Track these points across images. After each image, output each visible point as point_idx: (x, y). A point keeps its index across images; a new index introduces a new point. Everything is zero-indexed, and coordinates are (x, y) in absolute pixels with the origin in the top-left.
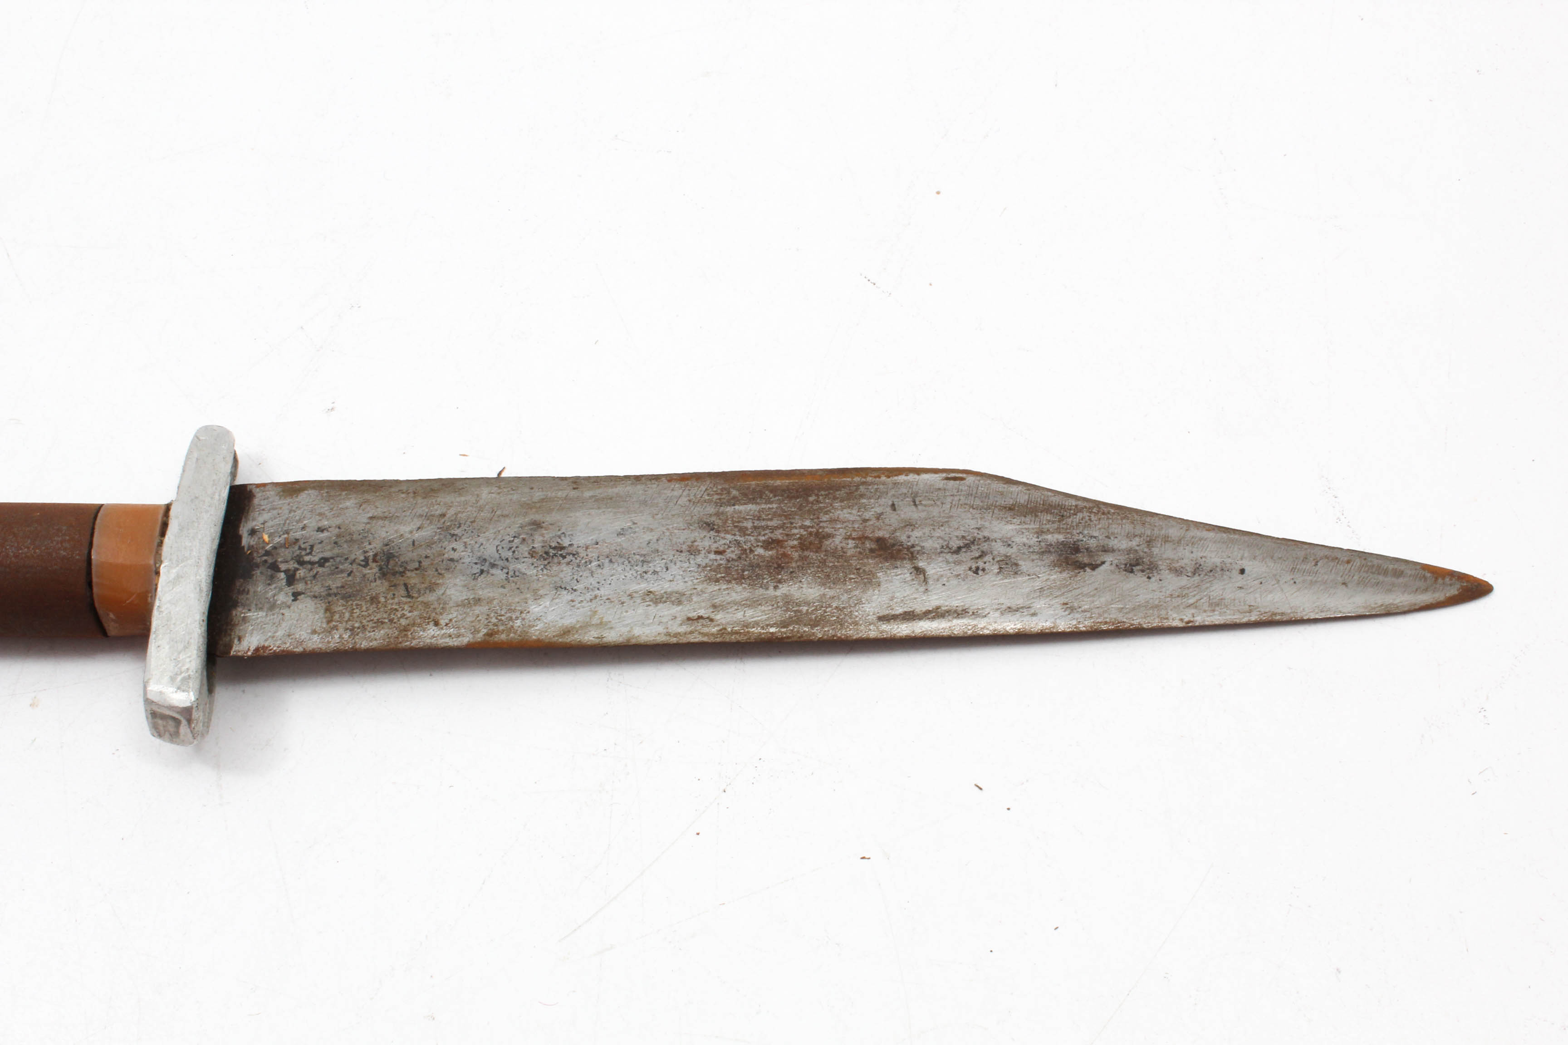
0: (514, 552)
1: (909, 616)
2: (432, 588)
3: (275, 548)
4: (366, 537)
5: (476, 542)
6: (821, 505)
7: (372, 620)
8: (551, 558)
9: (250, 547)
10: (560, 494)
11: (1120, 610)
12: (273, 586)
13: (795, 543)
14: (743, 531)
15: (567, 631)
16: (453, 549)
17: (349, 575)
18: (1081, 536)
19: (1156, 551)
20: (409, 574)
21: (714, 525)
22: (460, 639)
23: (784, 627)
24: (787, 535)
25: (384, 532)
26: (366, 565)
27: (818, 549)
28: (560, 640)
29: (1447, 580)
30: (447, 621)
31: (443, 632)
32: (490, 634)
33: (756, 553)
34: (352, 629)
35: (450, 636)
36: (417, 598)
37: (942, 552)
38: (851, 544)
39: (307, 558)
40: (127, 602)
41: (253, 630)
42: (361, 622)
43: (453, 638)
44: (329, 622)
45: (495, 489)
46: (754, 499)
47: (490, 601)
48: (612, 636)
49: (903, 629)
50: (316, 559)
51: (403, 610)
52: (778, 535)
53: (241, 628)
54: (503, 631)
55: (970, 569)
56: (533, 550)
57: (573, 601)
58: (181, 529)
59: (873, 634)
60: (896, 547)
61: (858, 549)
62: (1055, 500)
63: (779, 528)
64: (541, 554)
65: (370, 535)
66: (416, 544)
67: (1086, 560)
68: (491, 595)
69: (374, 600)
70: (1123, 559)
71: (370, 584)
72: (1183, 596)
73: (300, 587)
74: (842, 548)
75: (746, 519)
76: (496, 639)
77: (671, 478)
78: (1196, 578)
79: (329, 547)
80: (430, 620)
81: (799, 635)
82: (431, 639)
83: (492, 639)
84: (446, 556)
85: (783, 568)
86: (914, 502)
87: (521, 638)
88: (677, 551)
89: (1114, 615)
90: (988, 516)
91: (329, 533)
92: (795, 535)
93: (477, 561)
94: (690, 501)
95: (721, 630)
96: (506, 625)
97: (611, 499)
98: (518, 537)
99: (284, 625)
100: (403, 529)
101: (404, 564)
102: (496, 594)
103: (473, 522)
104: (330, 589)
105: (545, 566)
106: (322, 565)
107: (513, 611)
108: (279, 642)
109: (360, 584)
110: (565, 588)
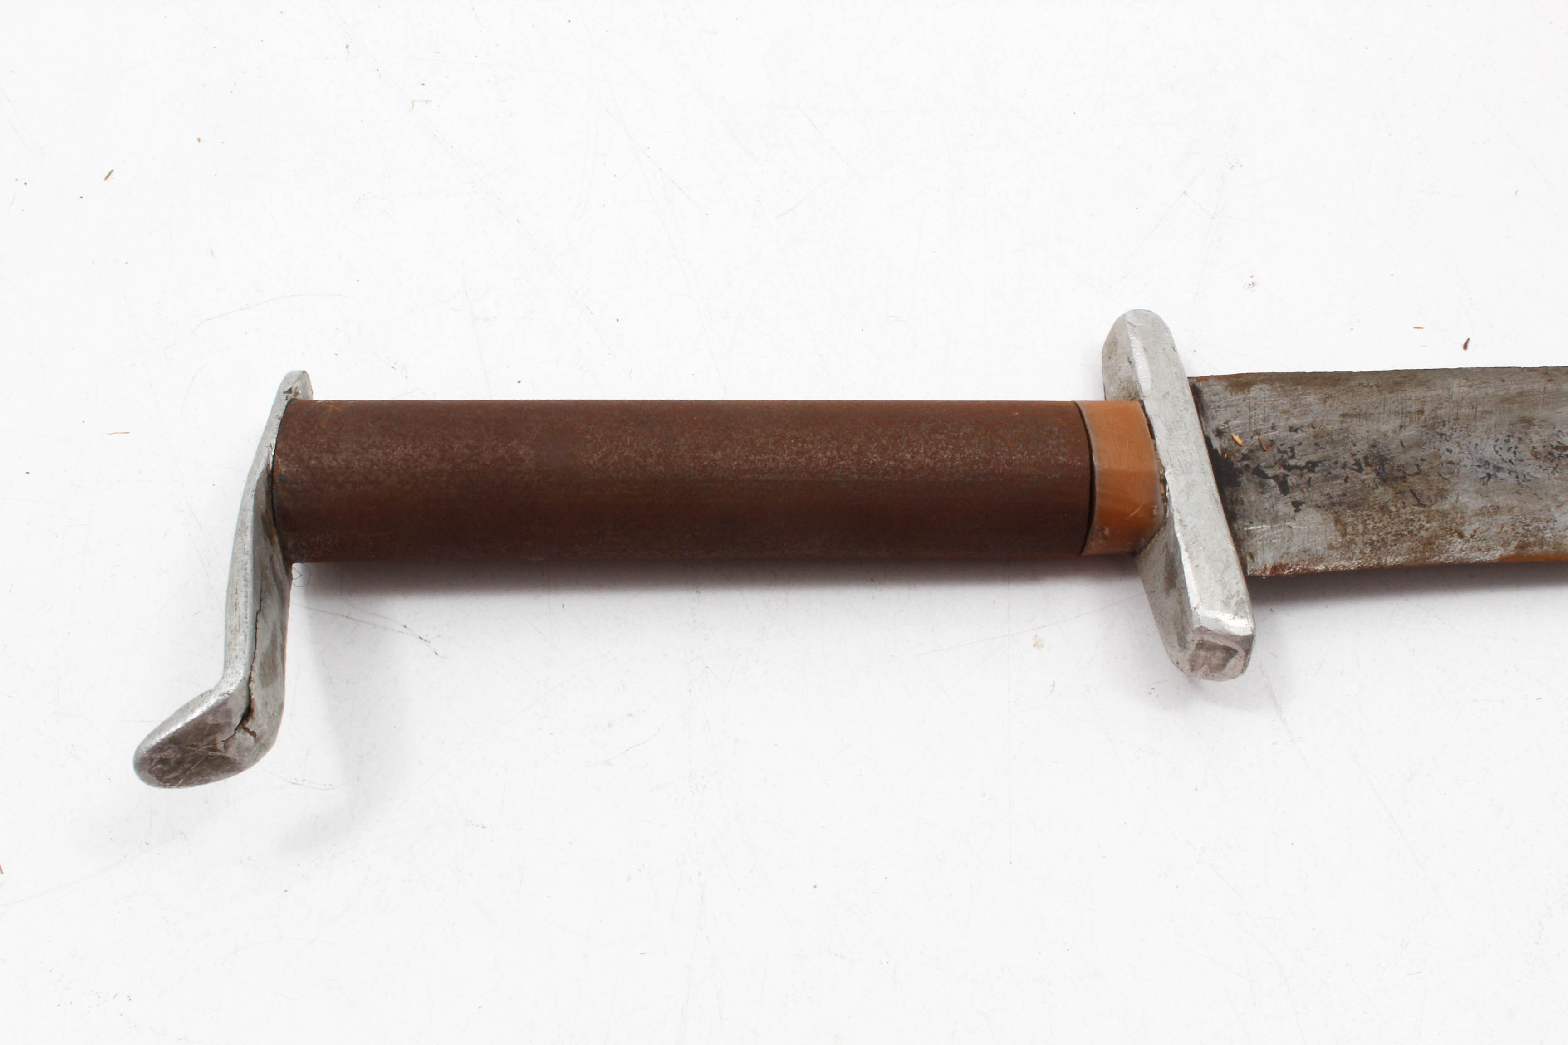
0: (1514, 453)
2: (1442, 494)
3: (1251, 451)
4: (1347, 437)
5: (1470, 442)
7: (1390, 532)
8: (1557, 460)
9: (1224, 451)
10: (1536, 386)
12: (1267, 495)
16: (1448, 450)
17: (1346, 481)
20: (1411, 479)
22: (1491, 552)
25: (1363, 433)
26: (1360, 470)
30: (1472, 532)
31: (1470, 545)
32: (1522, 546)
34: (1372, 544)
35: (1480, 550)
36: (1430, 507)
39: (1292, 462)
40: (1131, 515)
41: (1263, 545)
42: (1379, 535)
43: (1483, 552)
44: (1344, 535)
45: (1464, 382)
47: (1511, 510)
50: (1302, 463)
51: (1419, 520)
53: (1249, 543)
54: (1535, 542)
56: (1534, 450)
64: (1545, 455)
65: (1351, 435)
66: (1405, 444)
68: (1509, 502)
69: (1384, 509)
71: (1373, 491)
73: (1297, 495)
76: (1531, 553)
79: (1310, 451)
80: (1453, 532)
82: (1459, 553)
83: (1525, 552)
84: (1443, 458)
87: (1556, 550)
91: (1304, 434)
93: (1478, 464)
96: (1536, 536)
98: (1513, 436)
99: (1295, 539)
100: (1383, 428)
101: (1401, 468)
102: (1513, 501)
103: (1457, 419)
104: (1331, 497)
105: (1555, 468)
106: (1312, 470)
107: (1539, 520)
108: (1296, 560)
109: (1361, 490)
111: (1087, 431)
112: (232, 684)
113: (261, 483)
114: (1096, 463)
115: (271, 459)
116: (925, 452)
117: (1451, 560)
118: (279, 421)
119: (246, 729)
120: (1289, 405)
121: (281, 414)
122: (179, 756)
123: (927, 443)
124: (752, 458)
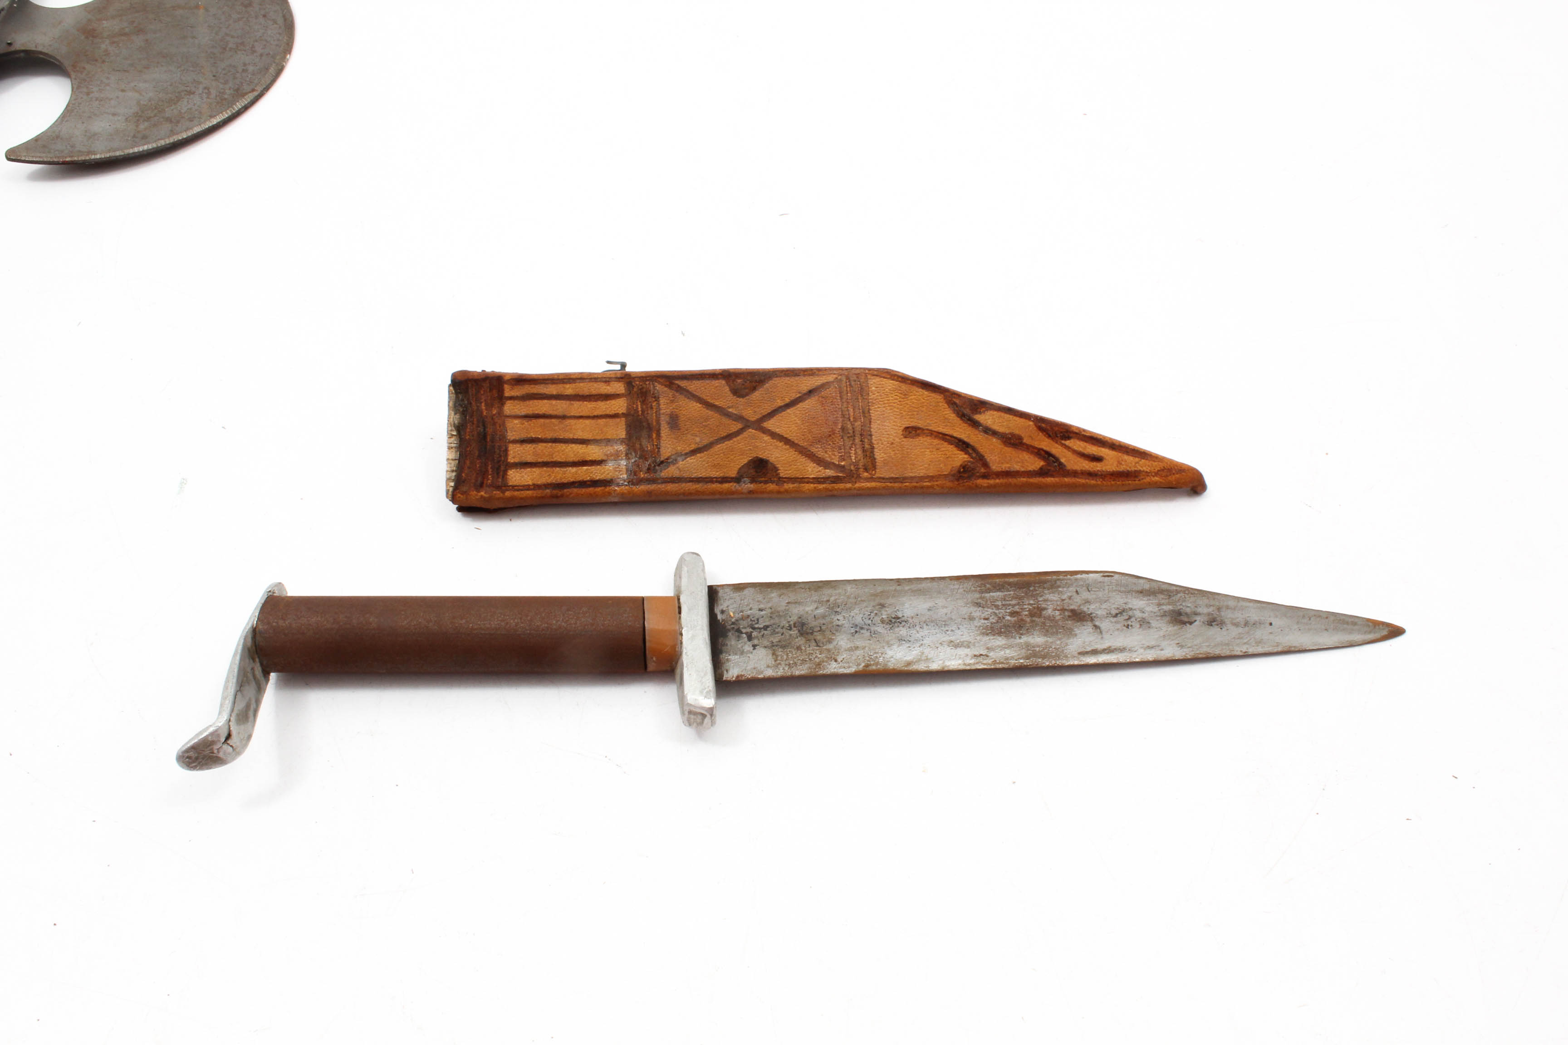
0: (872, 621)
1: (1095, 652)
2: (830, 641)
3: (737, 620)
4: (788, 613)
5: (850, 616)
6: (1038, 592)
7: (800, 659)
8: (893, 624)
9: (723, 620)
10: (891, 588)
11: (1208, 646)
12: (739, 642)
13: (1027, 613)
14: (997, 607)
15: (909, 664)
16: (838, 620)
17: (782, 635)
18: (1181, 607)
19: (1223, 614)
20: (815, 634)
21: (980, 604)
22: (850, 669)
23: (1027, 659)
24: (1021, 609)
25: (796, 612)
26: (790, 629)
27: (1040, 616)
28: (906, 669)
29: (1381, 626)
30: (842, 659)
31: (840, 665)
32: (867, 666)
33: (1006, 619)
34: (789, 665)
35: (844, 667)
36: (823, 647)
37: (1107, 617)
38: (1057, 613)
39: (756, 626)
41: (734, 665)
42: (794, 661)
43: (846, 669)
44: (775, 661)
45: (854, 586)
46: (999, 589)
47: (864, 648)
48: (934, 666)
49: (1092, 660)
50: (761, 626)
51: (816, 653)
52: (1017, 609)
53: (727, 665)
54: (874, 664)
55: (1124, 625)
56: (882, 619)
57: (909, 647)
58: (689, 610)
59: (1076, 663)
60: (1083, 614)
61: (1062, 616)
62: (1164, 587)
63: (1017, 605)
64: (887, 621)
66: (816, 617)
67: (1186, 619)
68: (863, 644)
69: (799, 648)
70: (1206, 618)
71: (795, 640)
72: (1242, 638)
73: (756, 642)
74: (1053, 615)
75: (998, 600)
76: (870, 669)
77: (952, 578)
78: (1247, 628)
79: (767, 620)
80: (832, 659)
81: (1036, 663)
82: (834, 669)
83: (867, 669)
84: (834, 623)
85: (1022, 627)
86: (1088, 589)
87: (884, 669)
88: (963, 619)
89: (1205, 649)
90: (1129, 596)
91: (766, 612)
92: (1025, 608)
94: (964, 591)
95: (993, 661)
96: (875, 661)
97: (920, 590)
98: (873, 613)
99: (750, 663)
100: (807, 609)
101: (812, 628)
102: (866, 643)
103: (846, 605)
104: (773, 643)
105: (891, 628)
106: (766, 630)
107: (877, 653)
108: (749, 672)
109: (789, 639)
110: (904, 640)
111: (644, 610)
112: (220, 722)
113: (249, 633)
114: (646, 625)
115: (255, 622)
116: (563, 620)
117: (829, 672)
118: (261, 605)
119: (228, 744)
121: (263, 602)
122: (196, 755)
123: (564, 615)
124: (479, 623)
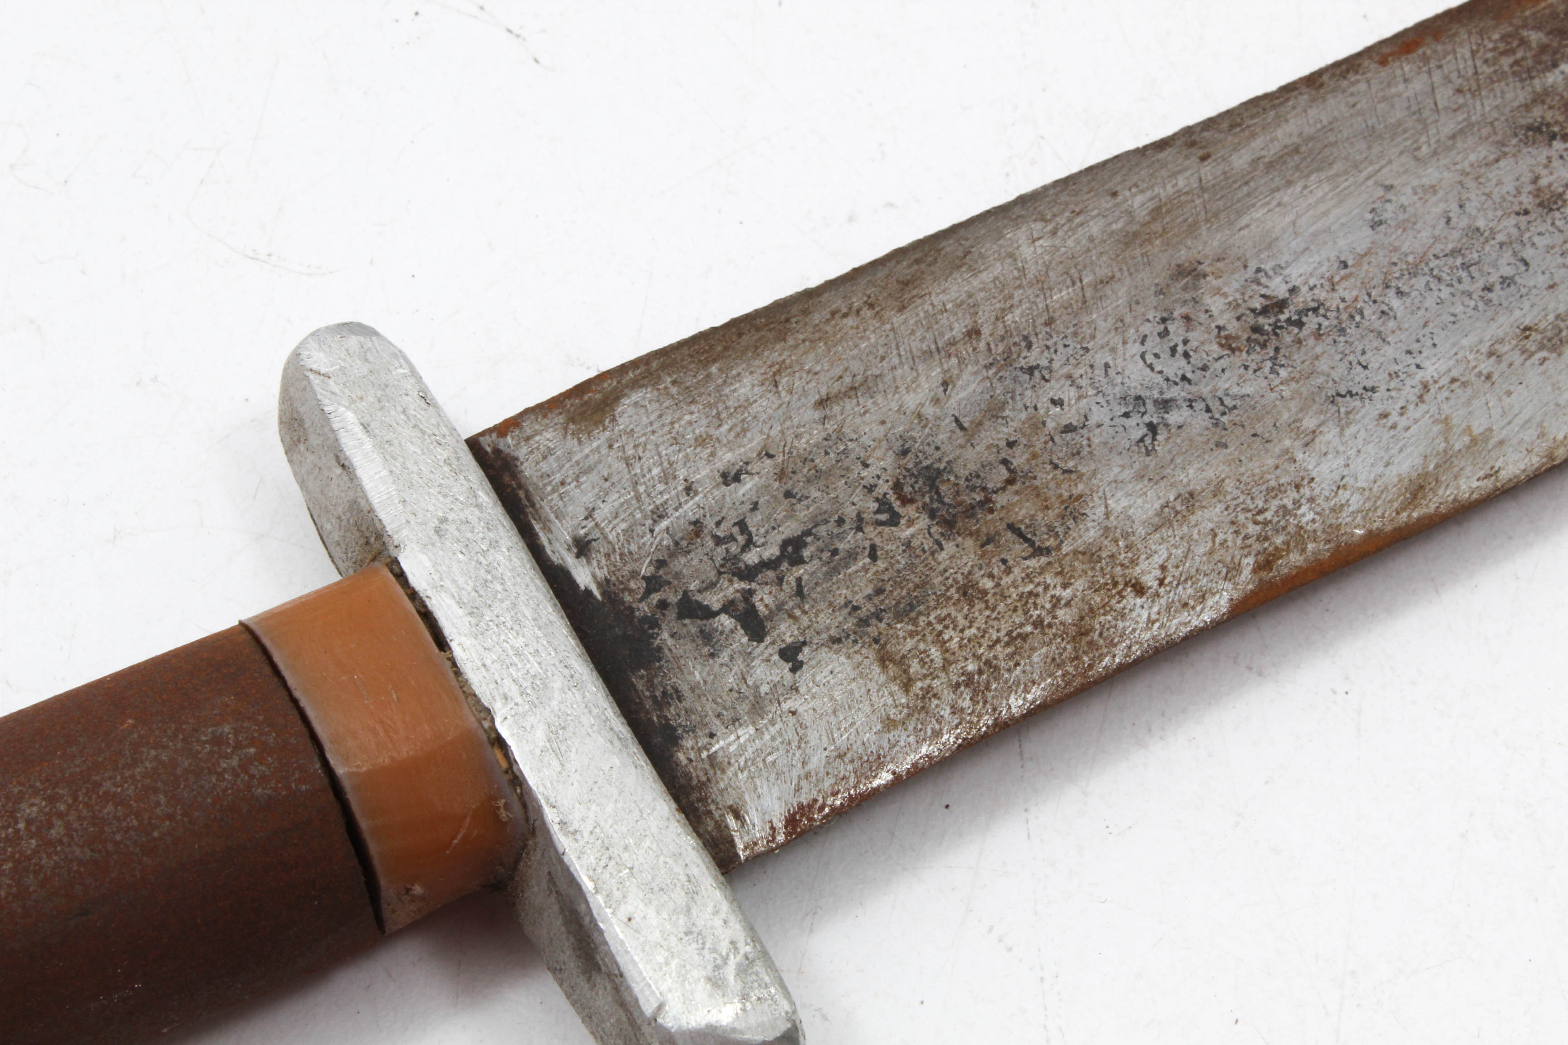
0: (1186, 355)
2: (1073, 510)
3: (661, 564)
4: (846, 452)
5: (1092, 366)
7: (998, 641)
8: (1273, 337)
10: (1181, 182)
12: (724, 657)
16: (1054, 402)
17: (873, 556)
20: (1001, 500)
21: (1548, 125)
22: (1210, 602)
26: (894, 520)
28: (1415, 515)
30: (1158, 573)
31: (1163, 602)
32: (1265, 564)
34: (969, 681)
35: (1185, 605)
36: (1058, 548)
39: (752, 558)
40: (456, 841)
42: (978, 657)
43: (1193, 608)
44: (907, 686)
47: (1217, 491)
50: (772, 551)
51: (1047, 588)
53: (722, 785)
54: (1287, 543)
56: (1223, 333)
58: (474, 612)
64: (1245, 336)
65: (851, 445)
66: (964, 422)
68: (1210, 473)
69: (968, 591)
71: (935, 560)
73: (785, 631)
79: (780, 514)
80: (1120, 587)
82: (1148, 628)
84: (1051, 425)
87: (1332, 545)
88: (1518, 214)
91: (756, 478)
93: (1123, 410)
96: (1284, 528)
97: (1296, 150)
98: (1171, 318)
99: (813, 737)
100: (911, 401)
101: (974, 480)
103: (1049, 322)
104: (856, 608)
105: (1274, 359)
106: (797, 561)
107: (1278, 490)
108: (827, 783)
109: (911, 567)
110: (1350, 393)
111: (295, 701)
114: (340, 770)
120: (704, 422)
